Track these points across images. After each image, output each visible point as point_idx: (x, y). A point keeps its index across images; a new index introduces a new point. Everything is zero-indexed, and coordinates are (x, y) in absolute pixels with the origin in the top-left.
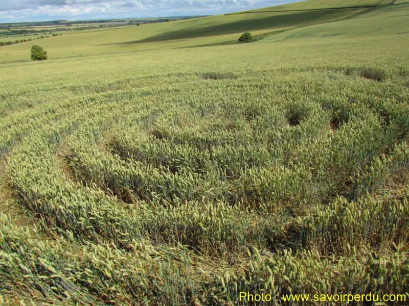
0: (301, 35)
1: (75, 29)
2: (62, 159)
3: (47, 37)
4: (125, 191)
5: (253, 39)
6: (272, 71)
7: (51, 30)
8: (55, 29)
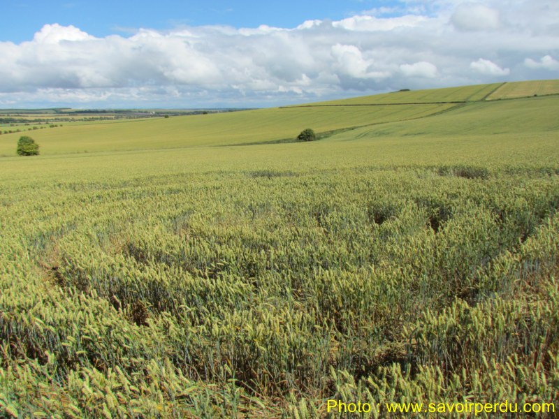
0: (376, 133)
1: (82, 120)
2: (47, 271)
3: (42, 128)
4: (140, 307)
5: (316, 136)
6: (343, 169)
7: (48, 120)
8: (54, 118)
